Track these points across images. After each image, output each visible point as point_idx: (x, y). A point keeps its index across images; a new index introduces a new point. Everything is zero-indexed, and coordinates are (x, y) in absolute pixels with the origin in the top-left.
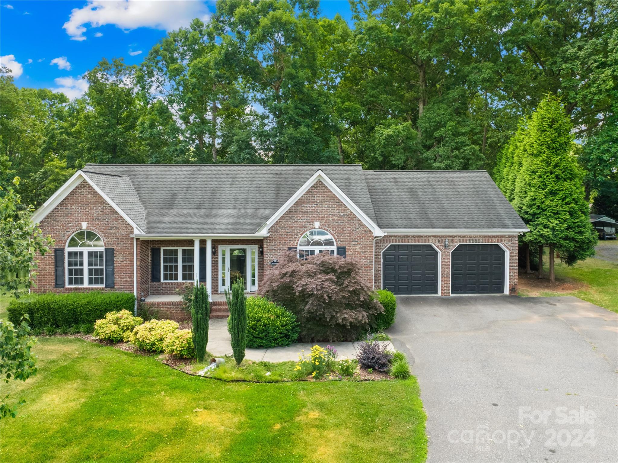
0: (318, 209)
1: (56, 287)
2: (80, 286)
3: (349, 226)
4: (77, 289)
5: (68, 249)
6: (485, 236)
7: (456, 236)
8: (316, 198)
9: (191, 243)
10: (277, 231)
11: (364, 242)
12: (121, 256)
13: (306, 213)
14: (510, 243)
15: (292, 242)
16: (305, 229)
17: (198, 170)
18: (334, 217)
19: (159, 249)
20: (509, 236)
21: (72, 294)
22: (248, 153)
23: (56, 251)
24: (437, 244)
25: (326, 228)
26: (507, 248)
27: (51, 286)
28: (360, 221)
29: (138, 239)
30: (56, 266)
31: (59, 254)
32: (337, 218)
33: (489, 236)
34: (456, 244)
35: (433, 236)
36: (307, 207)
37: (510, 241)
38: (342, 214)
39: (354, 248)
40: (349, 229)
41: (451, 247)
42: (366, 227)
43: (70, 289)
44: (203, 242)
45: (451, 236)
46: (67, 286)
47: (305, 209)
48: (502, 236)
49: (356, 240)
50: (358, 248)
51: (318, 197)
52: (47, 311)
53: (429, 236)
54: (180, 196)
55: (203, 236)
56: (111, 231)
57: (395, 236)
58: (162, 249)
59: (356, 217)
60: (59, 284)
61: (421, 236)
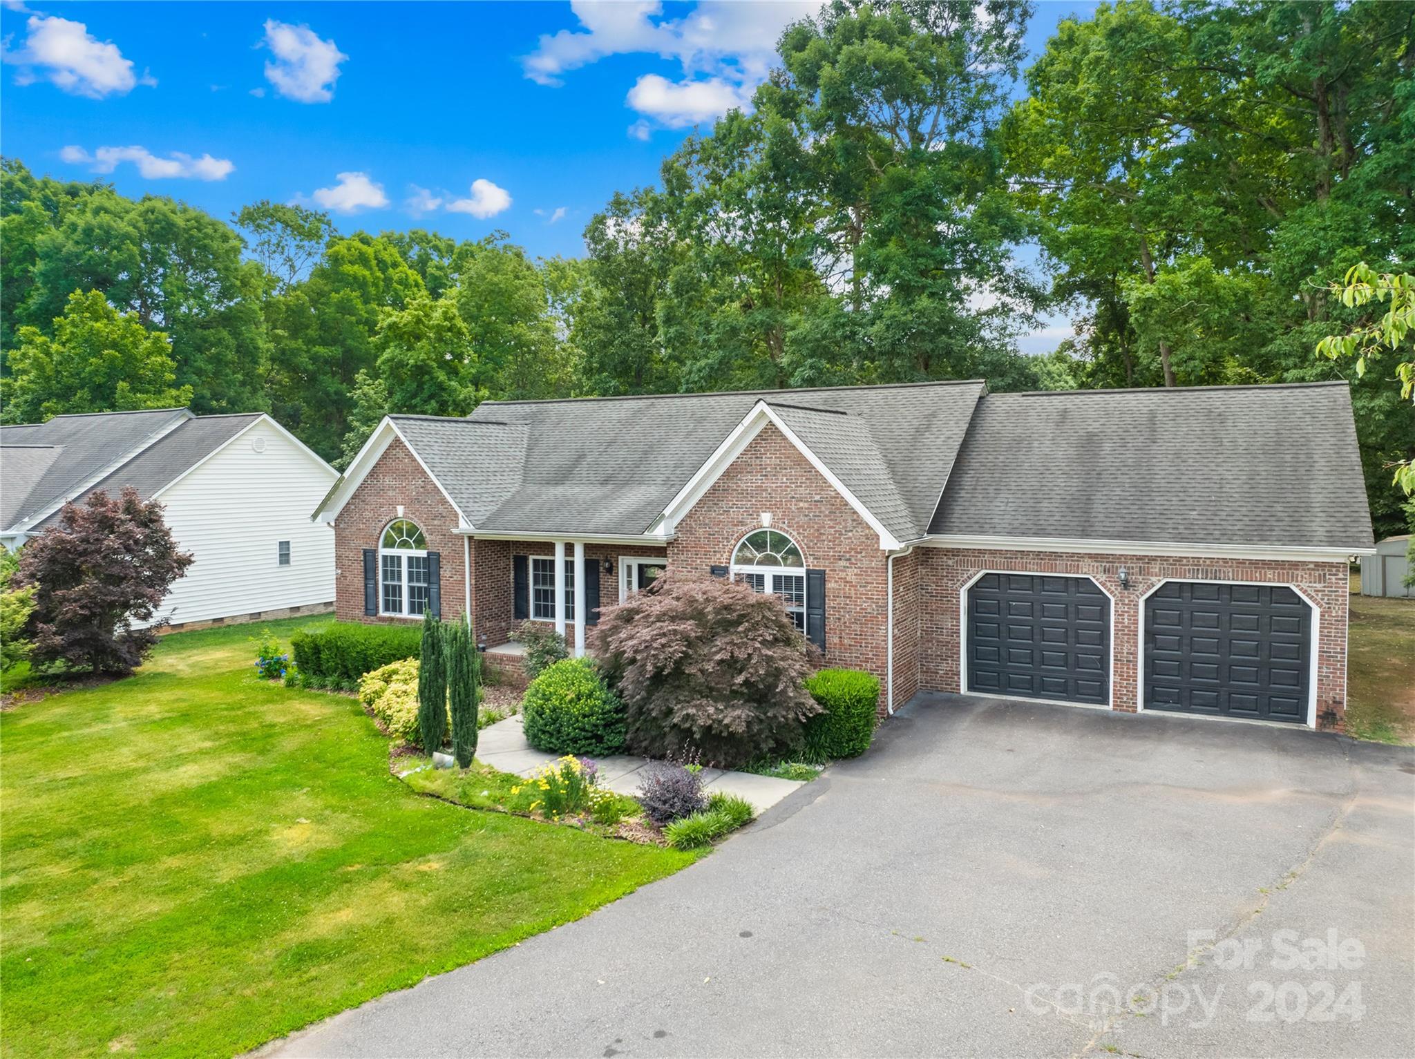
0: (770, 485)
1: (366, 614)
2: (398, 615)
3: (831, 523)
4: (392, 619)
5: (383, 552)
6: (1241, 563)
7: (1154, 559)
8: (765, 461)
9: (549, 547)
10: (691, 531)
11: (866, 563)
12: (449, 566)
13: (744, 494)
14: (1319, 586)
15: (718, 556)
16: (744, 528)
17: (648, 407)
18: (801, 504)
19: (526, 559)
20: (1317, 564)
21: (386, 626)
22: (811, 368)
23: (365, 552)
24: (1103, 577)
25: (785, 526)
26: (1312, 598)
27: (359, 613)
28: (855, 512)
29: (471, 538)
30: (366, 578)
31: (369, 557)
32: (806, 505)
33: (1252, 562)
34: (1154, 579)
35: (1090, 556)
36: (748, 482)
37: (1322, 579)
38: (817, 498)
39: (843, 575)
40: (832, 531)
41: (1141, 587)
42: (869, 528)
43: (383, 619)
44: (569, 549)
45: (1140, 558)
46: (382, 613)
47: (743, 486)
48: (1295, 565)
49: (848, 556)
50: (851, 575)
51: (769, 460)
52: (335, 650)
53: (1081, 556)
54: (589, 459)
55: (570, 537)
56: (436, 522)
57: (993, 552)
58: (531, 558)
59: (846, 504)
60: (370, 610)
61: (1057, 555)
